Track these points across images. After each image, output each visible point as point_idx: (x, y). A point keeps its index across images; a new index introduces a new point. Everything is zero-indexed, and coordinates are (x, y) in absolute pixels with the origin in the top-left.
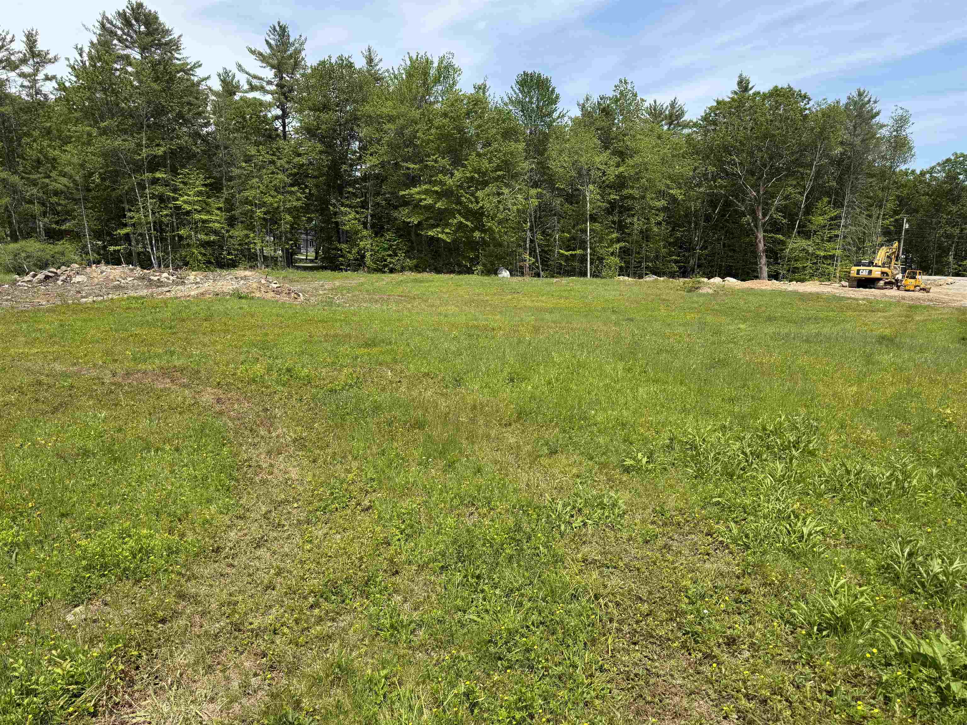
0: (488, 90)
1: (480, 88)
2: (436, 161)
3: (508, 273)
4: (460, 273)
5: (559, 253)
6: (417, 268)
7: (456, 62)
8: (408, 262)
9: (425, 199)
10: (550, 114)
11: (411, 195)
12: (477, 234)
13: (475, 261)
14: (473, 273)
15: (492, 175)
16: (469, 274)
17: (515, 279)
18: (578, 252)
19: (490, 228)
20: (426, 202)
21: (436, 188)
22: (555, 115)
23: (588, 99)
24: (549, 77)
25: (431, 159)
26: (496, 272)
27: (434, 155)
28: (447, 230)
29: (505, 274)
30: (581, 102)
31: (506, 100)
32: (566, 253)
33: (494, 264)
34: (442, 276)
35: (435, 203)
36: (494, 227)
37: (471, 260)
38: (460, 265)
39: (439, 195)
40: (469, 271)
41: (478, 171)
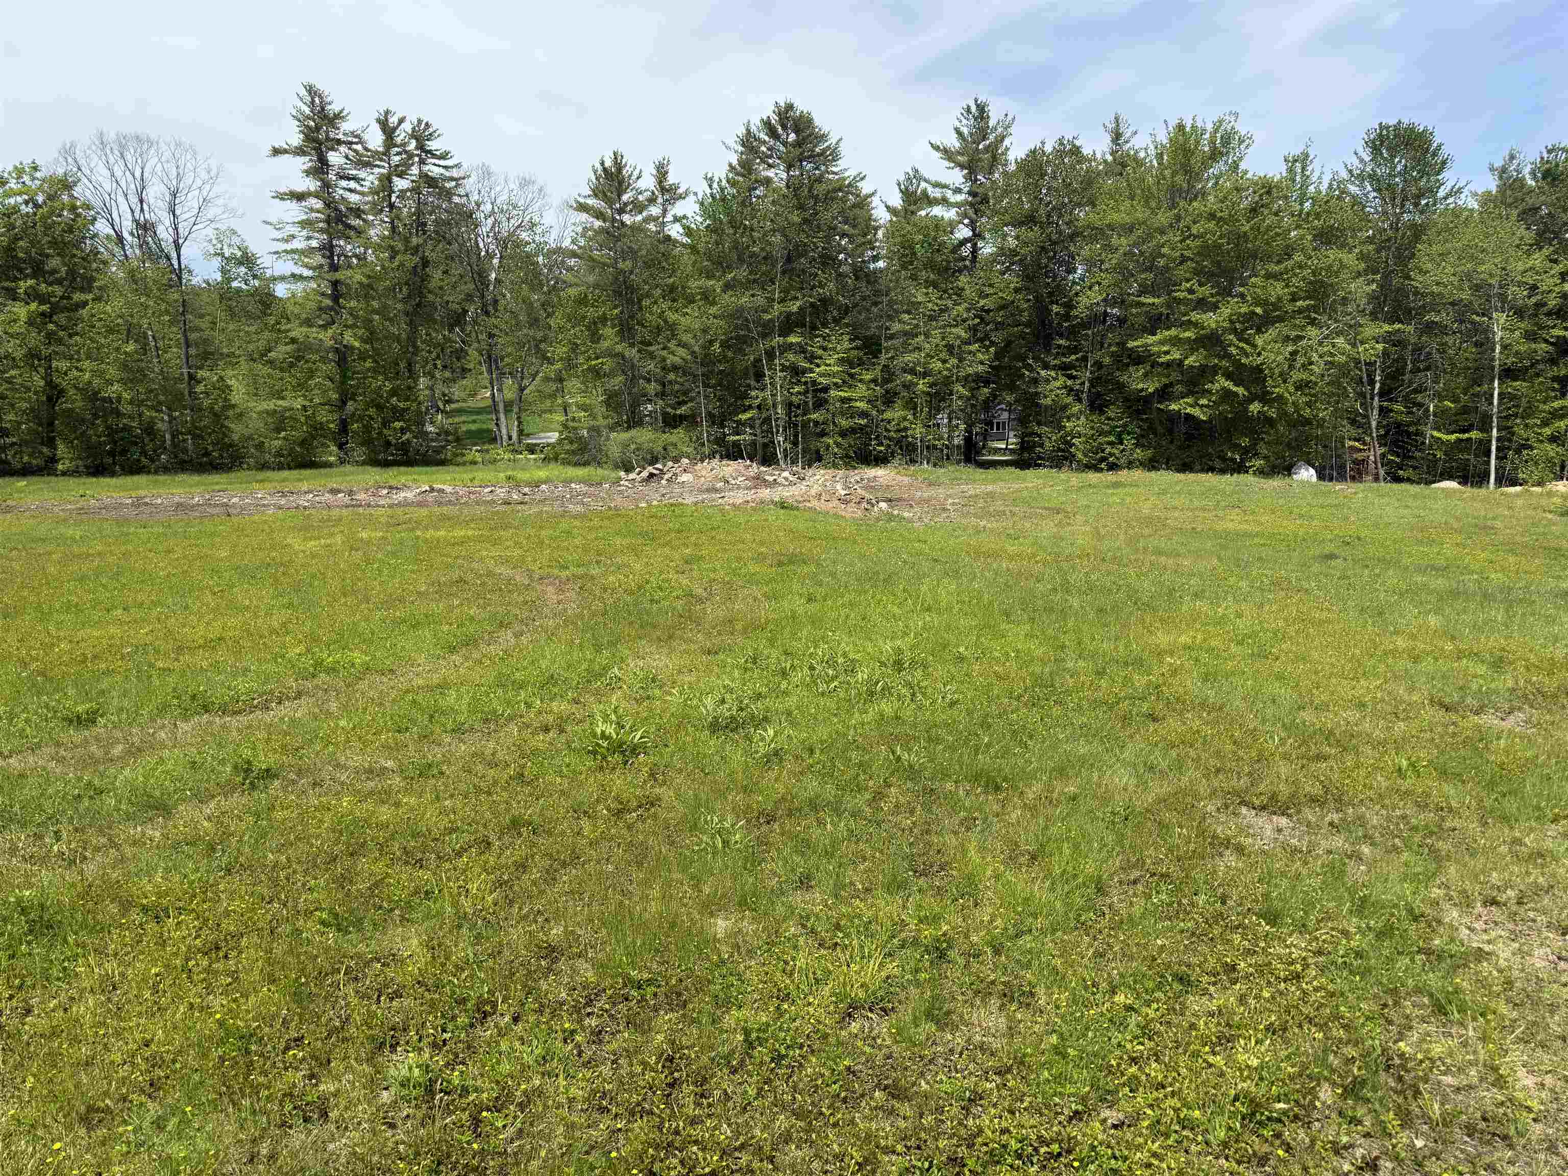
0: (1311, 161)
1: (1296, 161)
2: (1191, 291)
3: (1312, 471)
4: (1223, 471)
5: (1432, 437)
6: (1152, 465)
7: (1242, 129)
8: (1139, 453)
9: (1166, 353)
10: (1432, 191)
11: (1146, 345)
12: (1255, 407)
13: (1249, 452)
14: (1247, 472)
15: (1290, 308)
16: (1239, 473)
17: (1327, 485)
18: (1474, 435)
19: (1280, 397)
20: (1168, 357)
21: (1187, 334)
22: (1441, 193)
23: (1512, 157)
24: (1430, 128)
25: (1183, 288)
26: (1288, 470)
27: (1188, 281)
28: (1203, 401)
29: (1307, 474)
30: (1498, 164)
31: (1344, 175)
32: (1445, 437)
33: (1284, 457)
34: (1191, 476)
35: (1186, 358)
36: (1286, 395)
37: (1245, 451)
38: (1224, 459)
39: (1195, 345)
40: (1240, 468)
41: (1264, 303)
